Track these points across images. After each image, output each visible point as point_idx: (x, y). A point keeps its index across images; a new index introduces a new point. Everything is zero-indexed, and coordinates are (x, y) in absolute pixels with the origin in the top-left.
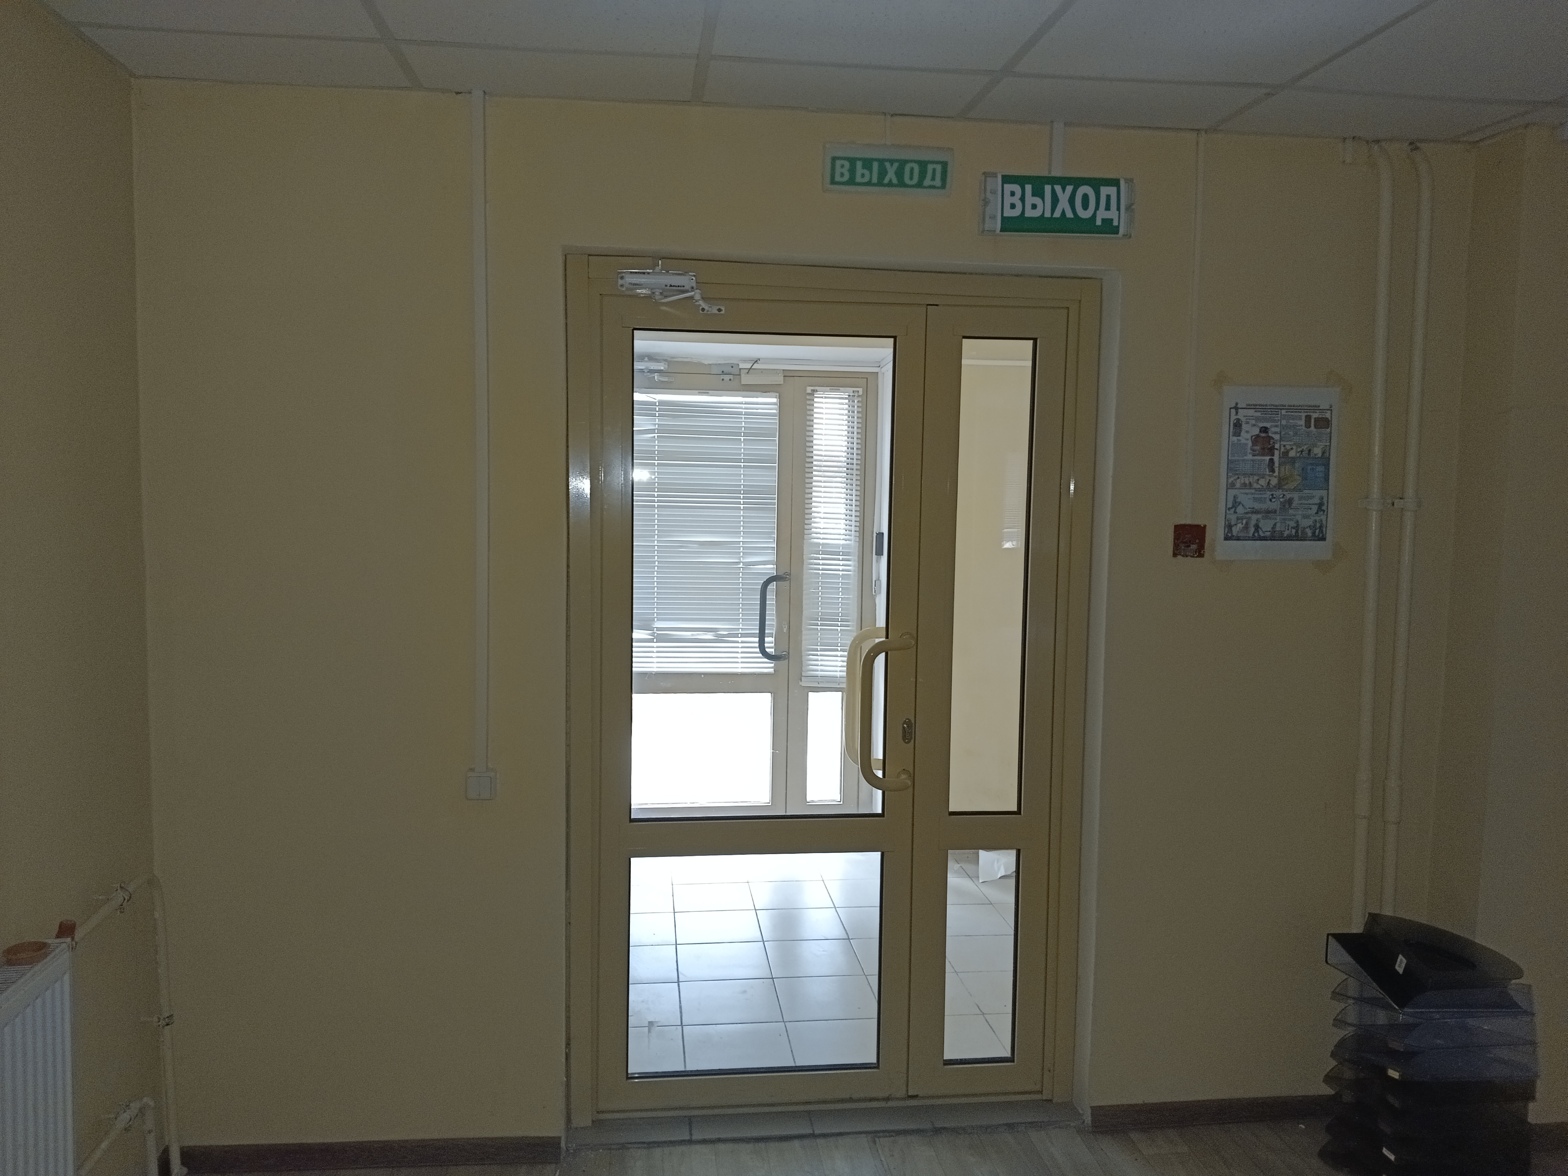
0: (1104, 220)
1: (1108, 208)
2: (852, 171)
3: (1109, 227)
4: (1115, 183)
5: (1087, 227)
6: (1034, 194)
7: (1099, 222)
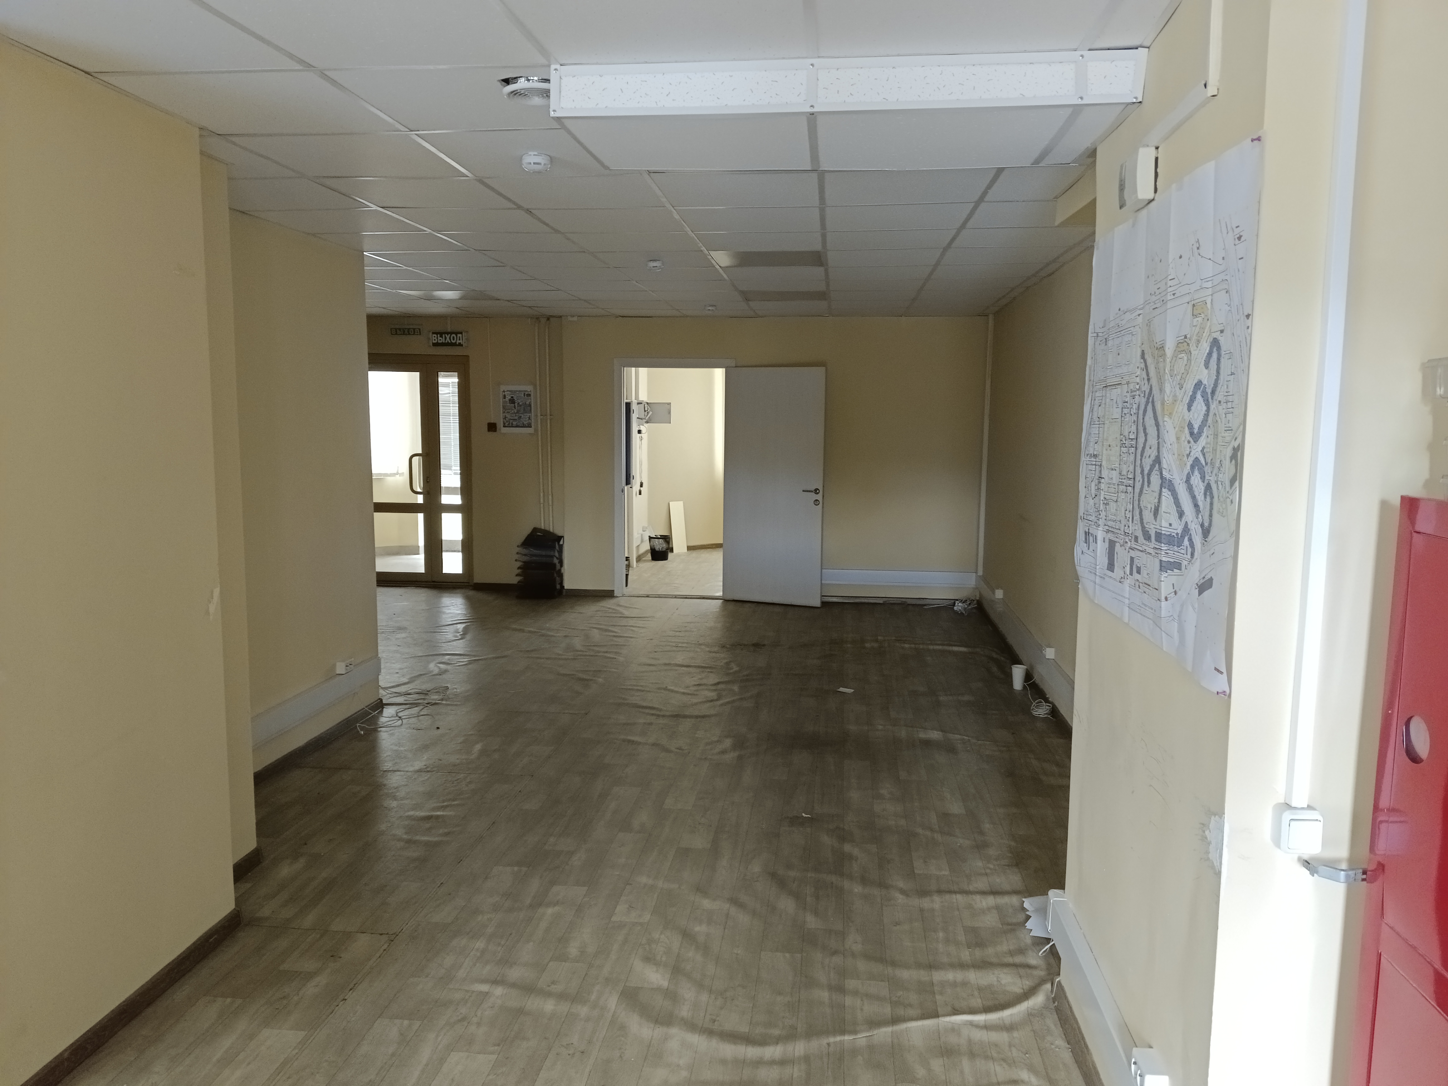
0: (459, 343)
1: (459, 340)
2: (396, 332)
3: (460, 345)
4: (461, 333)
5: (455, 345)
6: (440, 337)
7: (457, 343)
